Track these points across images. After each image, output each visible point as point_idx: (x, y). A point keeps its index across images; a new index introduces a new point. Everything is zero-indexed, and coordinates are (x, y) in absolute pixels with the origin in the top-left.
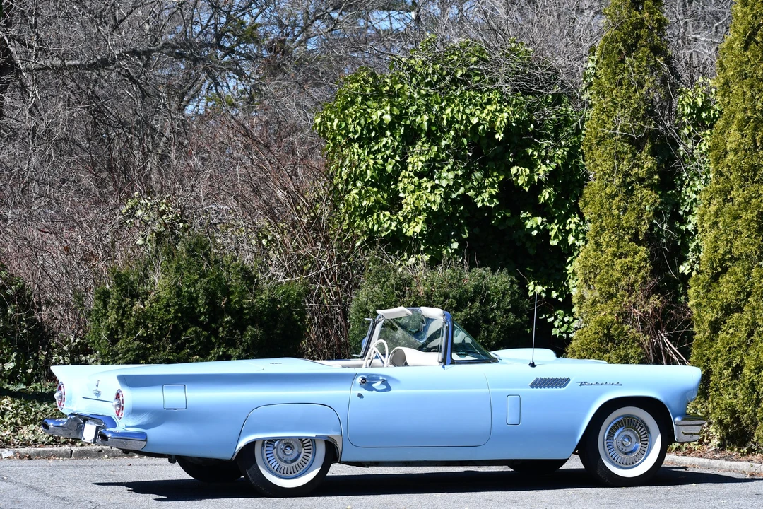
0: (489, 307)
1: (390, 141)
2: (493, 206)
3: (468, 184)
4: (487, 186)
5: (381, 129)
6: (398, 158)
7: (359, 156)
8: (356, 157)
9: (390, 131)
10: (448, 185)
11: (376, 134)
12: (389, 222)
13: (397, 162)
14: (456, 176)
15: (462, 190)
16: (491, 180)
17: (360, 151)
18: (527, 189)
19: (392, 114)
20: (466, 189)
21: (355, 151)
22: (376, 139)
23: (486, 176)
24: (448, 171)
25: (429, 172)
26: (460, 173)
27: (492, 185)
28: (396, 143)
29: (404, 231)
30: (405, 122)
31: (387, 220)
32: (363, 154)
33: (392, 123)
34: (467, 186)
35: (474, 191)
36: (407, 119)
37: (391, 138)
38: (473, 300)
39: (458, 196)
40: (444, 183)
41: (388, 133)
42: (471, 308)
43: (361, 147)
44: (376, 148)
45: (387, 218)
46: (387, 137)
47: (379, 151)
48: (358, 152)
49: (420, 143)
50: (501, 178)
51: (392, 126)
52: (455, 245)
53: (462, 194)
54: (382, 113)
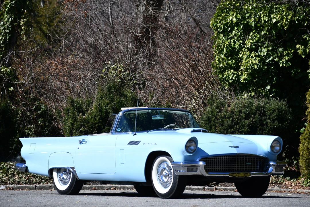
0: (264, 118)
1: (236, 32)
2: (287, 66)
3: (275, 54)
4: (285, 55)
5: (232, 26)
6: (241, 42)
7: (223, 41)
8: (221, 41)
9: (237, 27)
10: (264, 56)
11: (231, 29)
12: (232, 75)
13: (240, 43)
14: (268, 51)
15: (272, 58)
16: (287, 52)
17: (224, 38)
18: (304, 57)
19: (237, 18)
20: (273, 57)
21: (221, 38)
22: (231, 31)
23: (285, 50)
24: (265, 48)
25: (255, 48)
26: (270, 48)
27: (288, 54)
28: (239, 34)
29: (241, 80)
30: (244, 22)
31: (231, 74)
32: (224, 40)
33: (237, 23)
34: (274, 56)
35: (278, 58)
36: (245, 20)
37: (237, 31)
38: (255, 114)
39: (270, 61)
40: (262, 54)
41: (236, 28)
42: (253, 118)
43: (224, 36)
44: (231, 36)
45: (231, 73)
46: (235, 30)
47: (232, 38)
48: (222, 38)
49: (251, 33)
50: (293, 51)
51: (238, 24)
52: (268, 87)
53: (271, 60)
54: (232, 18)
